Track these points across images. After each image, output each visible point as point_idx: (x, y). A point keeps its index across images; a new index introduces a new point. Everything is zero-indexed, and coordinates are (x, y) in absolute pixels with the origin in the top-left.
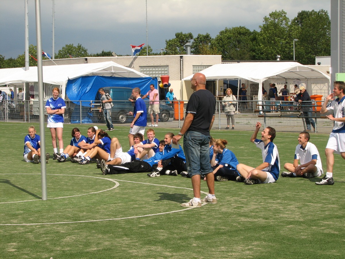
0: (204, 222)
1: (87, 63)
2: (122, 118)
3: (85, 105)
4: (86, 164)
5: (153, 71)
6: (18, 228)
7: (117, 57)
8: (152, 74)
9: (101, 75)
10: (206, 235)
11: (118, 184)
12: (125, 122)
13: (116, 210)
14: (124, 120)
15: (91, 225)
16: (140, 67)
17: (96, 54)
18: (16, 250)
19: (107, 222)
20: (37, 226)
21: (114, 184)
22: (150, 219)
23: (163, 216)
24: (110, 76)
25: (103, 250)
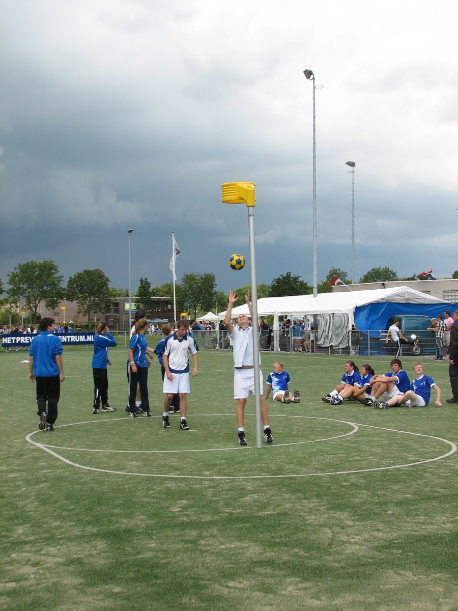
0: (422, 482)
1: (384, 288)
2: (416, 350)
3: (374, 336)
4: (338, 404)
5: (452, 296)
6: (203, 482)
7: (419, 281)
8: (452, 299)
9: (396, 302)
10: (412, 500)
11: (356, 429)
12: (419, 355)
13: (330, 463)
14: (419, 351)
15: (287, 481)
16: (444, 291)
17: (406, 278)
18: (180, 509)
19: (309, 477)
20: (227, 481)
21: (353, 428)
22: (361, 475)
23: (378, 473)
24: (404, 302)
25: (276, 514)
